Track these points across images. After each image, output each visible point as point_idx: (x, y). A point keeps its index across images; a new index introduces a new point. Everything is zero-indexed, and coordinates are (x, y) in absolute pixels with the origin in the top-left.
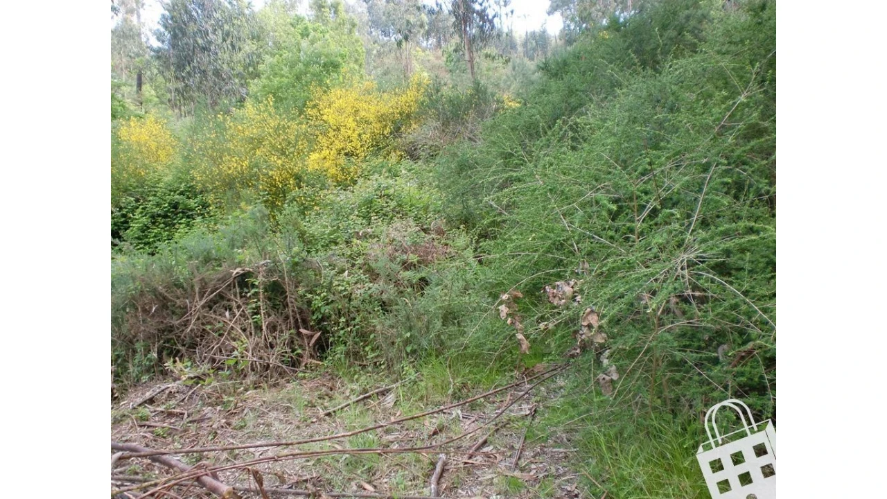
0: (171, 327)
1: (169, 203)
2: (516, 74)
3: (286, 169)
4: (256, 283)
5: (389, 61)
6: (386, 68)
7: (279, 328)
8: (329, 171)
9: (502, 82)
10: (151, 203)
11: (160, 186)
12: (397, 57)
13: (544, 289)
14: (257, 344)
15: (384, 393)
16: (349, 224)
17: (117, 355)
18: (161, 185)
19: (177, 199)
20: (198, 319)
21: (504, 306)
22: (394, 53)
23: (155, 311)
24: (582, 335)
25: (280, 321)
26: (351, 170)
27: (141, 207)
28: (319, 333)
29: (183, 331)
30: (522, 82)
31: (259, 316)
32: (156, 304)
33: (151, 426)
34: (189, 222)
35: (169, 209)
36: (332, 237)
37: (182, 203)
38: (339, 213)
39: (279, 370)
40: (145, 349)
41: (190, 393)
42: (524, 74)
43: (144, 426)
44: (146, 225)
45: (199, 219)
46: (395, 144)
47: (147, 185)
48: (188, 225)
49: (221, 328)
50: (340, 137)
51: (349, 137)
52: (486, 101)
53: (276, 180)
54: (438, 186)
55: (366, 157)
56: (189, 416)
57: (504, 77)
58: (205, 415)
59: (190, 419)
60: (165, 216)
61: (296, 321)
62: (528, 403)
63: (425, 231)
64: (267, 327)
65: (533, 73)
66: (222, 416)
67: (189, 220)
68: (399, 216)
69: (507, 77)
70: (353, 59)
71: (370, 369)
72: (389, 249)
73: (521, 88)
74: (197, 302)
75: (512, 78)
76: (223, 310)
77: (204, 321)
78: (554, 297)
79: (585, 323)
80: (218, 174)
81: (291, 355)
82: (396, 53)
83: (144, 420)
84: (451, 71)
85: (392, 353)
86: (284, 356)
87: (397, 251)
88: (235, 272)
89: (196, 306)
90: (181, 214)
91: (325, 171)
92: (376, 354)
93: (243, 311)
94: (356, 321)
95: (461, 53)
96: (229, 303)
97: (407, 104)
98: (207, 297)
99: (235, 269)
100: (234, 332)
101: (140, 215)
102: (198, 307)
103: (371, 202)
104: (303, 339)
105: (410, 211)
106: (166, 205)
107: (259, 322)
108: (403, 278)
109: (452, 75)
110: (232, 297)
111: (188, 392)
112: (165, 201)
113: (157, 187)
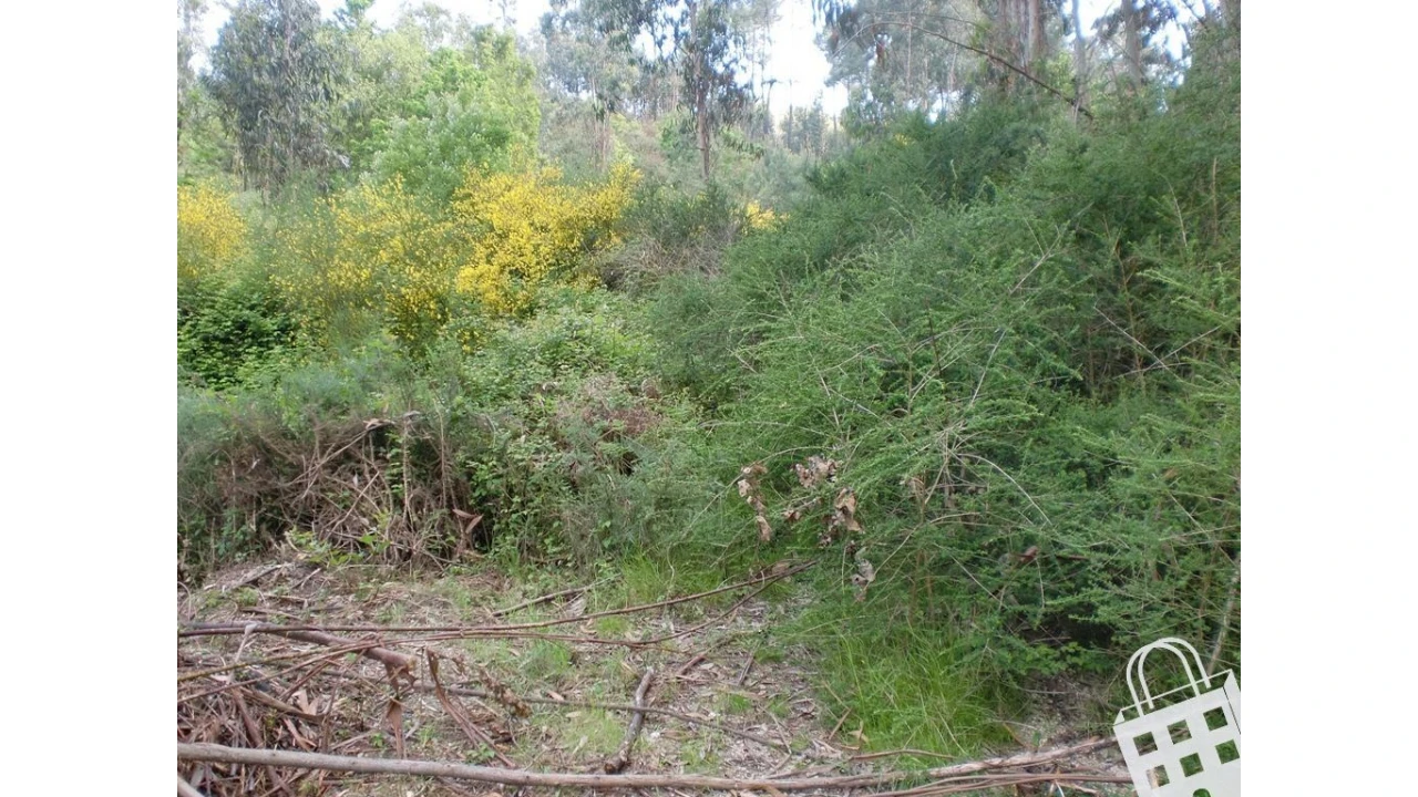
0: (277, 490)
1: (233, 321)
2: (769, 173)
3: (425, 287)
4: (400, 441)
5: (575, 132)
6: (567, 141)
7: (426, 504)
8: (487, 295)
9: (747, 180)
10: (206, 318)
11: (220, 293)
12: (587, 127)
13: (794, 467)
14: (397, 523)
15: (568, 598)
16: (528, 372)
17: (193, 526)
18: (223, 292)
19: (245, 315)
20: (316, 483)
21: (744, 481)
22: (583, 120)
23: (256, 467)
24: (834, 520)
25: (428, 496)
26: (519, 296)
27: (189, 323)
28: (480, 517)
29: (294, 497)
30: (778, 186)
31: (401, 486)
32: (257, 458)
33: (261, 613)
34: (262, 352)
35: (232, 330)
36: (503, 388)
37: (255, 322)
38: (513, 356)
39: (425, 560)
40: (237, 519)
41: (308, 577)
42: (781, 174)
43: (251, 612)
44: (194, 351)
45: (278, 349)
46: (585, 264)
47: (201, 291)
48: (259, 357)
49: (347, 498)
50: (507, 247)
51: (520, 248)
52: (725, 215)
53: (409, 300)
54: (651, 331)
55: (541, 279)
56: (310, 605)
57: (752, 175)
58: (332, 605)
59: (313, 608)
60: (226, 340)
61: (450, 498)
62: (760, 621)
63: (634, 392)
64: (411, 501)
65: (796, 174)
66: (357, 607)
67: (262, 349)
68: (597, 367)
69: (757, 175)
70: (521, 124)
71: (549, 568)
72: (585, 410)
73: (775, 193)
74: (316, 459)
75: (763, 178)
76: (349, 474)
77: (324, 486)
78: (806, 478)
79: (840, 506)
80: (322, 285)
81: (443, 542)
82: (586, 120)
83: (251, 604)
84: (669, 156)
85: (584, 546)
86: (433, 543)
87: (595, 414)
88: (370, 424)
89: (314, 465)
90: (250, 340)
91: (479, 294)
92: (559, 549)
93: (378, 478)
94: (535, 502)
95: (691, 135)
96: (358, 466)
97: (607, 207)
98: (330, 454)
99: (369, 420)
100: (366, 505)
101: (187, 336)
102: (318, 466)
103: (558, 345)
104: (457, 523)
105: (612, 362)
106: (229, 323)
107: (400, 495)
108: (601, 452)
109: (671, 162)
110: (364, 457)
111: (304, 576)
112: (227, 317)
113: (214, 295)
